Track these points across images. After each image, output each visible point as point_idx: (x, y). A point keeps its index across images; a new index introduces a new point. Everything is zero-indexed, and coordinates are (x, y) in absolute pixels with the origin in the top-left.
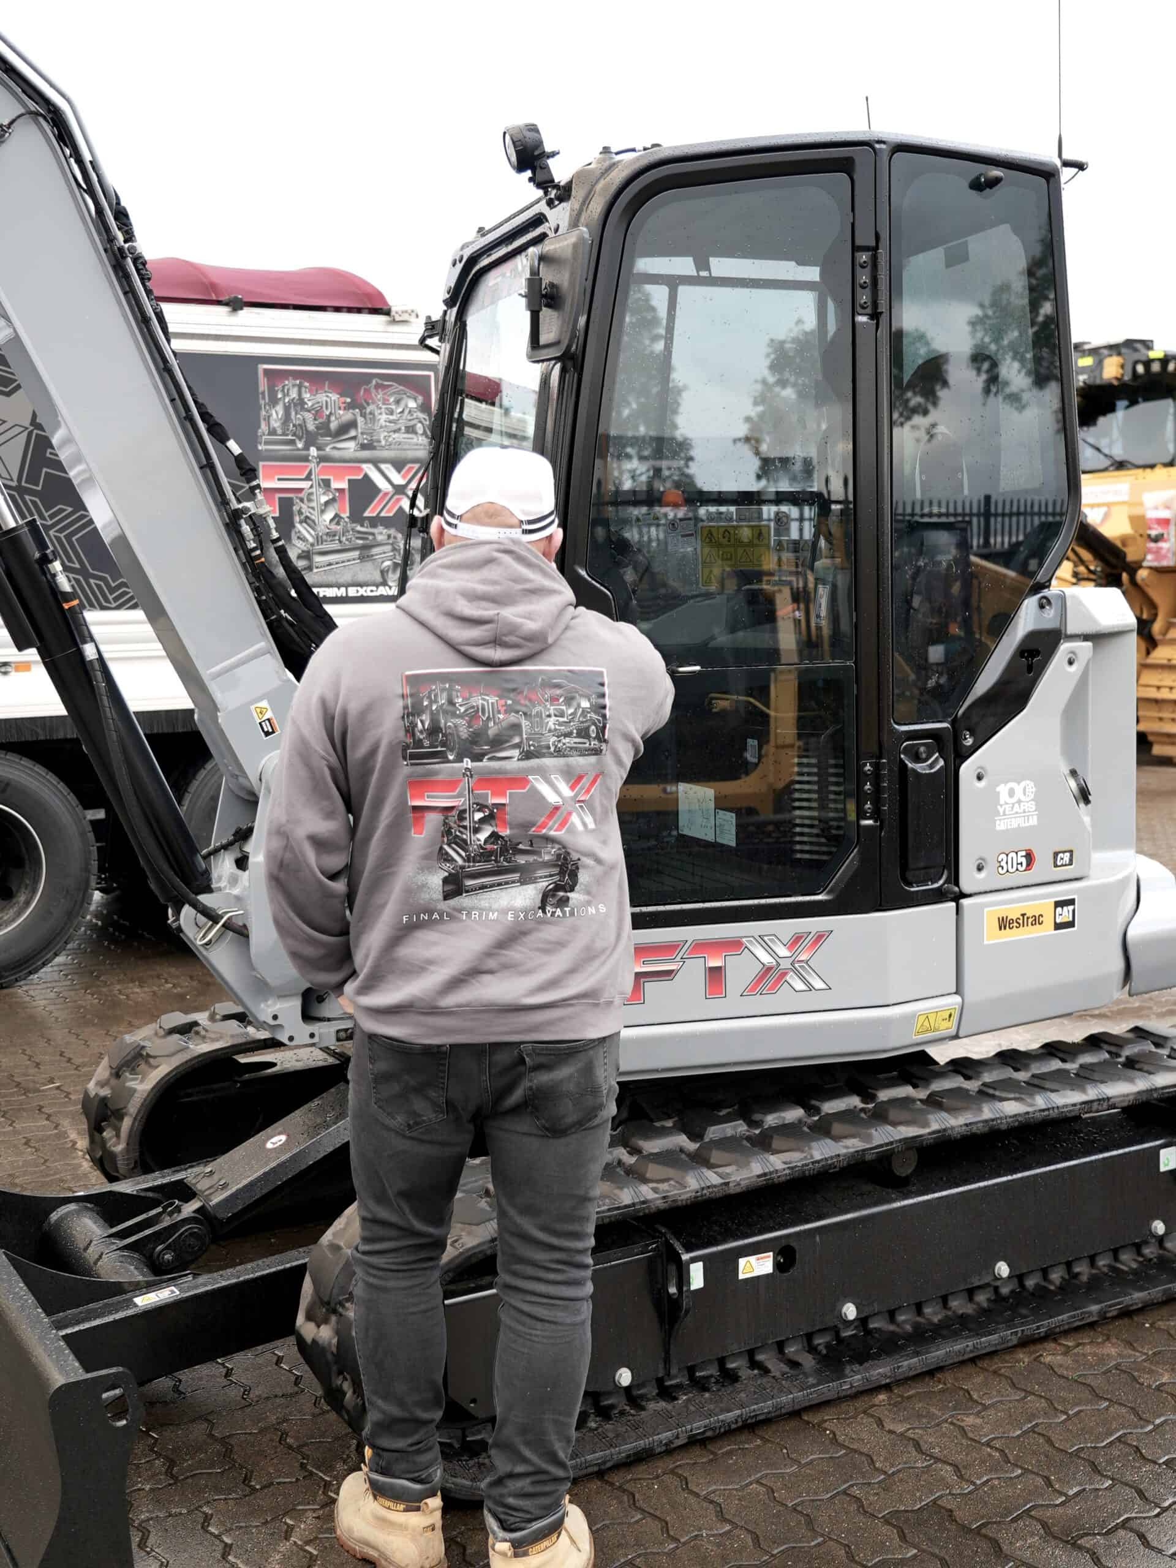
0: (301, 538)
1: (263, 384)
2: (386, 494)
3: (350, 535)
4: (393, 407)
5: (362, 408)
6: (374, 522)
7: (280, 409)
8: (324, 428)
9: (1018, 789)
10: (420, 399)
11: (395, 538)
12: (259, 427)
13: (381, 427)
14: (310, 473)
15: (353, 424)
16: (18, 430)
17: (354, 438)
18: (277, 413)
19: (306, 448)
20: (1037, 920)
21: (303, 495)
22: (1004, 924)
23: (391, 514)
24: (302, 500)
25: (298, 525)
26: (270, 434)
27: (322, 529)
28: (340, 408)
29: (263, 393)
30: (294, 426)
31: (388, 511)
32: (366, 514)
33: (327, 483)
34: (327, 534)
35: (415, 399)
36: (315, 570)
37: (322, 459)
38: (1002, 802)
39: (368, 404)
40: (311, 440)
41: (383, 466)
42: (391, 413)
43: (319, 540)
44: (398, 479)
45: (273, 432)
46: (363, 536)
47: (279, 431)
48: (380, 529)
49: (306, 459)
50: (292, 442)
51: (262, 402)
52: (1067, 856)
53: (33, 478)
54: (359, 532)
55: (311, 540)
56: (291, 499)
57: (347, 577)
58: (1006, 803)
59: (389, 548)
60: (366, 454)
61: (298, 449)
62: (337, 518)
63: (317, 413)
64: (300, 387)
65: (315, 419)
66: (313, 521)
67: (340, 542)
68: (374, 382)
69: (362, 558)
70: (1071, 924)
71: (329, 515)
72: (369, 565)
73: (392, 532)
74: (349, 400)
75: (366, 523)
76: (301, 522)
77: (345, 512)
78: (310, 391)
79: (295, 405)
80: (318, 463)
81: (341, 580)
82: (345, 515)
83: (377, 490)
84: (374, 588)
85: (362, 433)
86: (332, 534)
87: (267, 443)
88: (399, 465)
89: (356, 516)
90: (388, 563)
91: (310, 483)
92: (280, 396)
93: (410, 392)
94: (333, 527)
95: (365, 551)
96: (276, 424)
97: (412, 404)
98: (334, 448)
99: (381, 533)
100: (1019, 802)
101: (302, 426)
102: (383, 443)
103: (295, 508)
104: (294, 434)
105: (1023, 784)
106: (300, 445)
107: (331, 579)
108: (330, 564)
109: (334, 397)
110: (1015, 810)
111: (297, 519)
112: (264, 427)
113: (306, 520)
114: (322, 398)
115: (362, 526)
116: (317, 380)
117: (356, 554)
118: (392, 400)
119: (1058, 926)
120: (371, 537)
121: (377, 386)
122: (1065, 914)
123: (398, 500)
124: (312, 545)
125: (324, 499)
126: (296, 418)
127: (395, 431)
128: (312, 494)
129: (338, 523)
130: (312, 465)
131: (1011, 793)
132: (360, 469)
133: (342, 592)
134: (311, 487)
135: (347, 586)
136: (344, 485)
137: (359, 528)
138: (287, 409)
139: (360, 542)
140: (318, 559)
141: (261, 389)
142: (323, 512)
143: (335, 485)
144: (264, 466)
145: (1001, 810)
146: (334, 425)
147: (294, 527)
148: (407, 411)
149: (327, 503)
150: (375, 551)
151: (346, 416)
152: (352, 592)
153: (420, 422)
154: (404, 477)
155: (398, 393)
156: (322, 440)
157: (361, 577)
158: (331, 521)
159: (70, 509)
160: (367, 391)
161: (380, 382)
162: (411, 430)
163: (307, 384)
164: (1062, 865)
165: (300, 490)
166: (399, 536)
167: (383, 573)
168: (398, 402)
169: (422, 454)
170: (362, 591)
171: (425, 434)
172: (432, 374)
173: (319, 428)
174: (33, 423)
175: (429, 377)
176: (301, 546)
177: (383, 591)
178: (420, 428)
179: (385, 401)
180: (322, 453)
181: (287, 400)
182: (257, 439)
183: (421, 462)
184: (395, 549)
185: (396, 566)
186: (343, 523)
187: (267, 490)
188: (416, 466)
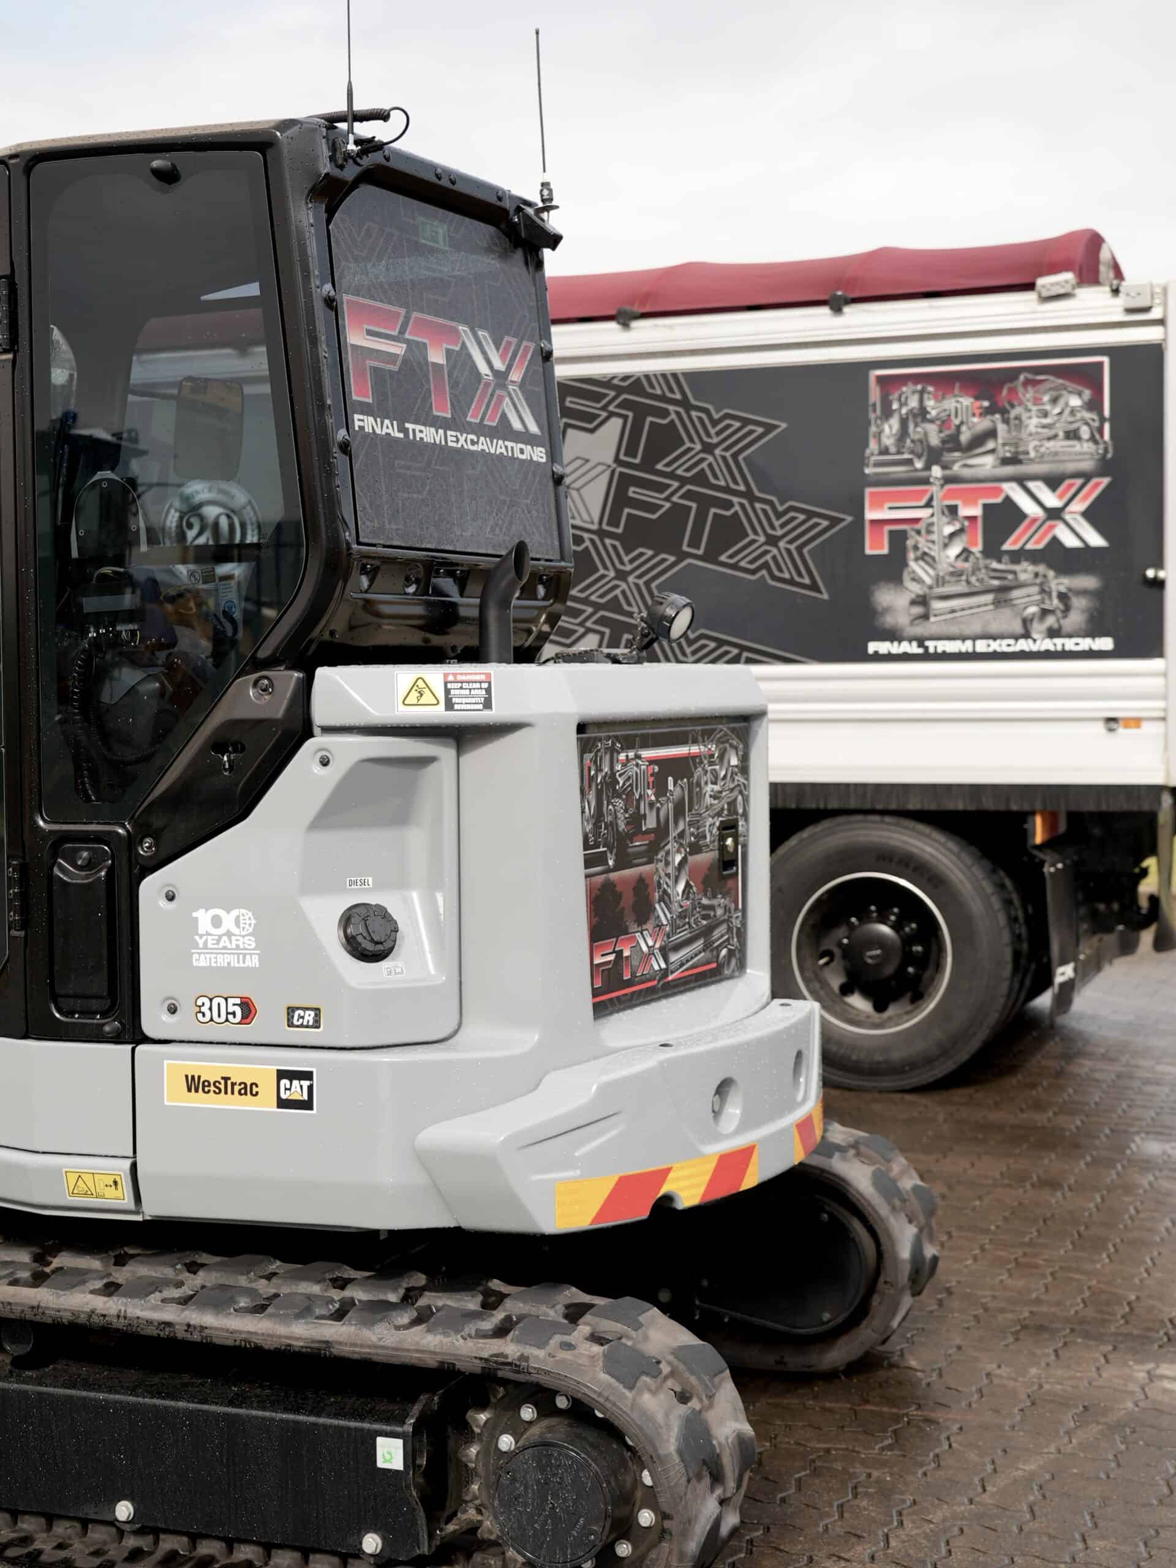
0: (916, 580)
1: (875, 394)
2: (1034, 520)
3: (982, 574)
4: (1048, 407)
5: (1004, 412)
6: (1017, 556)
7: (894, 423)
8: (952, 443)
9: (228, 920)
10: (1087, 394)
11: (1045, 576)
12: (867, 445)
13: (1031, 434)
14: (931, 499)
15: (992, 434)
16: (601, 468)
17: (993, 451)
18: (891, 428)
19: (928, 467)
20: (248, 1089)
21: (921, 526)
22: (194, 1084)
23: (1041, 546)
24: (918, 532)
25: (913, 565)
26: (881, 453)
27: (943, 568)
28: (974, 415)
29: (874, 405)
30: (913, 441)
31: (1037, 542)
32: (1006, 547)
33: (953, 510)
34: (952, 574)
35: (1080, 394)
36: (932, 619)
37: (948, 480)
38: (201, 931)
39: (1013, 406)
40: (934, 456)
41: (1032, 485)
42: (1045, 414)
43: (939, 581)
44: (1052, 500)
45: (885, 451)
46: (998, 574)
47: (893, 450)
48: (1025, 565)
49: (926, 481)
50: (909, 462)
51: (872, 416)
52: (309, 1017)
53: (614, 521)
54: (995, 570)
55: (928, 581)
56: (905, 532)
57: (976, 628)
58: (208, 934)
59: (1035, 589)
60: (1010, 470)
61: (916, 470)
62: (965, 554)
63: (944, 423)
64: (922, 393)
65: (941, 431)
66: (933, 558)
67: (968, 582)
68: (1022, 378)
69: (997, 603)
70: (307, 1105)
71: (954, 550)
72: (1006, 612)
73: (1041, 568)
74: (986, 404)
75: (1006, 558)
76: (916, 559)
77: (976, 544)
78: (936, 398)
79: (915, 416)
80: (942, 486)
81: (967, 631)
82: (977, 549)
83: (1023, 516)
84: (1012, 641)
85: (1004, 445)
86: (957, 574)
87: (878, 464)
88: (1053, 482)
89: (992, 550)
90: (1033, 609)
91: (929, 511)
92: (895, 406)
93: (1071, 386)
94: (961, 565)
95: (1002, 594)
96: (888, 441)
97: (1075, 402)
98: (965, 466)
99: (1025, 571)
100: (229, 934)
101: (923, 441)
102: (1032, 454)
103: (910, 543)
104: (912, 452)
105: (235, 913)
106: (919, 465)
107: (954, 630)
108: (953, 611)
109: (967, 401)
110: (221, 945)
111: (911, 555)
112: (873, 446)
113: (924, 557)
114: (950, 404)
115: (1000, 561)
116: (945, 383)
117: (990, 597)
118: (1046, 398)
119: (283, 1104)
120: (1010, 577)
121: (1027, 383)
122: (297, 1090)
123: (1052, 527)
124: (930, 587)
125: (948, 530)
126: (915, 432)
127: (1049, 439)
128: (932, 524)
129: (966, 560)
130: (934, 489)
131: (216, 922)
132: (1000, 490)
133: (967, 646)
134: (933, 515)
135: (974, 638)
136: (977, 511)
137: (995, 565)
138: (904, 422)
139: (996, 583)
140: (937, 605)
141: (872, 400)
142: (946, 546)
143: (964, 511)
144: (872, 494)
145: (201, 942)
146: (965, 437)
147: (906, 565)
148: (1067, 411)
149: (952, 536)
150: (1015, 593)
151: (981, 424)
152: (981, 646)
153: (1087, 424)
154: (1061, 497)
155: (1056, 388)
156: (948, 457)
157: (994, 628)
158: (958, 556)
159: (651, 553)
160: (1013, 391)
161: (1030, 376)
162: (1073, 435)
163: (931, 389)
164: (302, 1026)
165: (916, 521)
166: (1051, 574)
167: (1026, 622)
168: (1054, 401)
169: (1087, 465)
170: (996, 646)
171: (1093, 439)
172: (1105, 360)
173: (944, 442)
174: (617, 460)
175: (1100, 365)
176: (915, 589)
177: (1023, 645)
178: (1085, 433)
179: (1037, 401)
180: (948, 472)
181: (904, 411)
182: (862, 461)
183: (1087, 476)
184: (1044, 591)
185: (1045, 613)
186: (972, 559)
187: (873, 522)
188: (1079, 482)
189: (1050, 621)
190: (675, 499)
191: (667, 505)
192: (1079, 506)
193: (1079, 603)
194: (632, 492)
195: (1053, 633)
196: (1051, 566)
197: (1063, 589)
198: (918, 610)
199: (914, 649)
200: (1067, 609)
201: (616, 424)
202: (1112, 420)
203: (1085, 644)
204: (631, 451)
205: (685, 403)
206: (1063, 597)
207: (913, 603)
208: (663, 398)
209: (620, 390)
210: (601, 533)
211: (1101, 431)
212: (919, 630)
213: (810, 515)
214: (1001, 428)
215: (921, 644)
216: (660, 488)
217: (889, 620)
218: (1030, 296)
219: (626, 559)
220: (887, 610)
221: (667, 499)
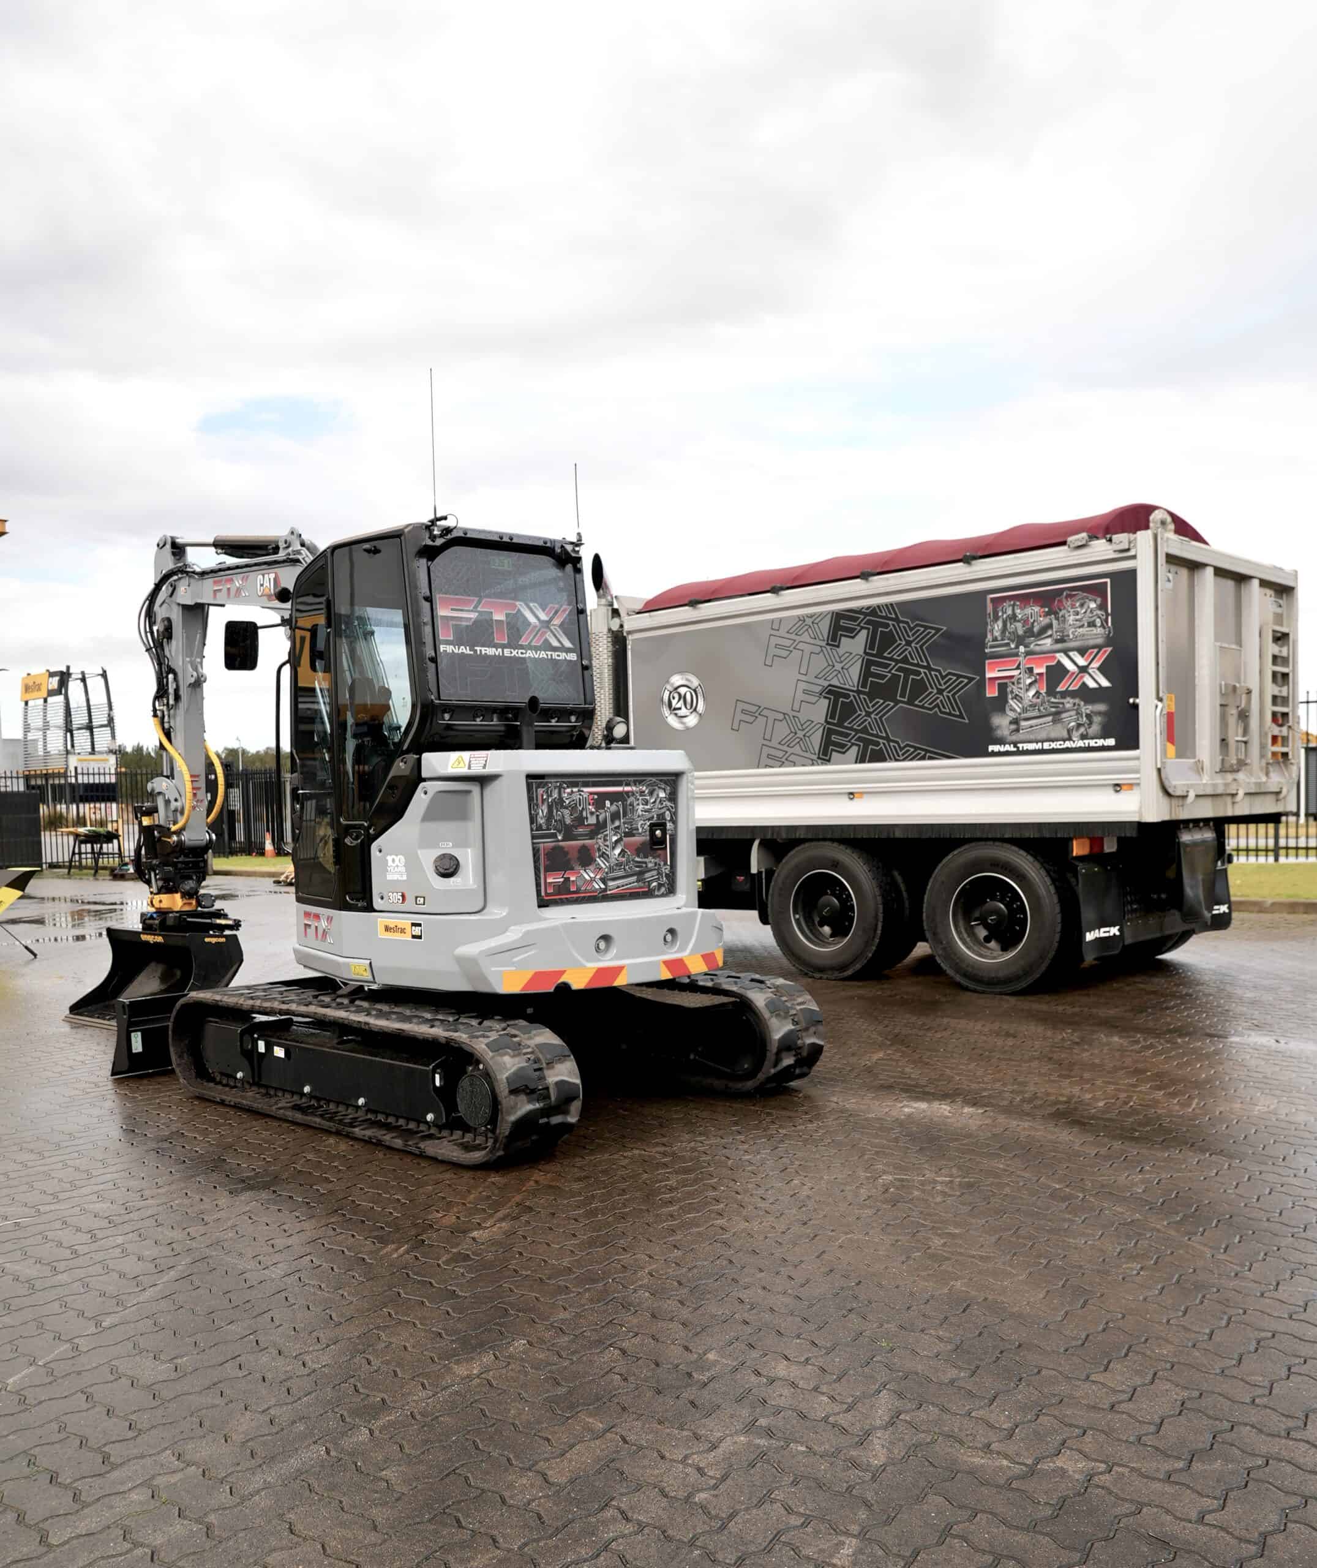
0: (1013, 710)
1: (990, 608)
2: (1073, 673)
3: (1046, 705)
4: (1079, 609)
5: (1056, 613)
6: (1064, 694)
7: (1000, 623)
8: (1029, 632)
9: (397, 859)
10: (1099, 600)
11: (1079, 705)
12: (986, 637)
13: (1070, 625)
14: (1019, 664)
15: (1050, 626)
16: (857, 657)
17: (1050, 636)
18: (998, 626)
19: (1017, 647)
20: (403, 931)
21: (1013, 680)
22: (387, 929)
23: (1076, 688)
24: (1013, 683)
25: (1011, 702)
26: (993, 641)
27: (1026, 702)
28: (1040, 616)
29: (989, 614)
30: (1009, 633)
31: (1075, 686)
32: (1058, 689)
33: (1031, 670)
34: (1031, 706)
35: (1095, 601)
36: (1021, 731)
37: (1027, 653)
38: (389, 865)
39: (1060, 610)
40: (1020, 641)
41: (1071, 654)
42: (1077, 614)
43: (1025, 710)
44: (1082, 662)
45: (995, 639)
46: (1054, 705)
47: (999, 638)
48: (1068, 699)
49: (1017, 655)
50: (1008, 645)
51: (989, 620)
52: (421, 900)
53: (864, 685)
54: (1053, 703)
55: (1019, 710)
56: (1006, 683)
57: (1043, 735)
58: (391, 866)
59: (1073, 713)
60: (1059, 646)
61: (1011, 649)
63: (1025, 621)
64: (1013, 606)
65: (1023, 627)
67: (1039, 710)
68: (1065, 594)
69: (1054, 721)
70: (420, 937)
71: (1032, 693)
72: (1059, 726)
73: (1077, 701)
74: (1047, 609)
75: (1058, 696)
76: (1012, 699)
77: (1042, 689)
78: (1021, 609)
79: (1010, 619)
81: (1039, 738)
82: (1043, 691)
83: (1066, 671)
84: (1062, 743)
85: (1056, 632)
86: (1033, 706)
87: (992, 647)
88: (1082, 651)
89: (1051, 692)
90: (1073, 724)
91: (1019, 671)
92: (1000, 614)
93: (1091, 597)
94: (1035, 700)
95: (1057, 717)
96: (997, 634)
97: (1093, 605)
98: (1036, 645)
99: (1068, 702)
100: (397, 866)
101: (1015, 633)
102: (1071, 636)
103: (1009, 689)
104: (1009, 639)
105: (399, 857)
106: (1013, 646)
107: (1032, 737)
108: (1031, 727)
109: (1037, 609)
110: (395, 870)
111: (1010, 696)
112: (989, 637)
113: (1016, 697)
114: (1028, 611)
115: (1055, 698)
116: (1025, 599)
117: (1050, 718)
118: (1078, 604)
119: (414, 937)
120: (1061, 706)
121: (1068, 596)
122: (417, 931)
123: (1082, 677)
124: (1020, 714)
125: (1029, 681)
126: (1011, 627)
127: (1080, 627)
128: (1020, 679)
131: (393, 861)
132: (1054, 658)
133: (1039, 746)
135: (1043, 742)
136: (1043, 670)
137: (1053, 700)
138: (1004, 623)
139: (1053, 710)
140: (1023, 723)
141: (988, 612)
142: (1027, 690)
143: (1036, 671)
144: (989, 664)
145: (389, 870)
146: (1036, 629)
147: (1007, 702)
148: (1088, 611)
149: (1031, 684)
150: (1064, 715)
151: (1044, 621)
152: (1046, 746)
153: (1099, 617)
154: (1086, 660)
155: (1082, 599)
156: (1027, 641)
157: (1053, 735)
158: (1034, 696)
159: (882, 701)
160: (1060, 601)
161: (1069, 592)
162: (1092, 624)
163: (1018, 603)
164: (419, 904)
165: (1012, 677)
166: (1082, 703)
167: (1069, 731)
168: (1082, 605)
169: (1100, 641)
170: (1054, 745)
171: (1102, 626)
172: (1108, 580)
173: (1025, 632)
174: (865, 652)
175: (1106, 583)
176: (1012, 715)
177: (1068, 744)
178: (1098, 622)
179: (1073, 606)
180: (1028, 649)
181: (1005, 616)
182: (983, 645)
183: (1099, 647)
184: (1079, 713)
185: (1079, 726)
186: (1041, 697)
187: (990, 679)
188: (1096, 651)
189: (1082, 730)
190: (893, 671)
191: (890, 675)
192: (1096, 664)
193: (1097, 719)
194: (873, 669)
195: (1083, 737)
196: (1082, 699)
197: (1088, 712)
198: (1013, 727)
199: (1012, 748)
200: (1091, 723)
201: (864, 633)
202: (1112, 615)
203: (1101, 742)
204: (872, 648)
205: (897, 620)
206: (1088, 716)
207: (1011, 723)
208: (886, 618)
209: (866, 615)
210: (859, 692)
211: (1107, 622)
212: (1014, 738)
213: (959, 676)
214: (1055, 622)
215: (1015, 746)
216: (886, 666)
217: (999, 733)
218: (1065, 548)
219: (870, 705)
220: (998, 727)
221: (889, 672)
